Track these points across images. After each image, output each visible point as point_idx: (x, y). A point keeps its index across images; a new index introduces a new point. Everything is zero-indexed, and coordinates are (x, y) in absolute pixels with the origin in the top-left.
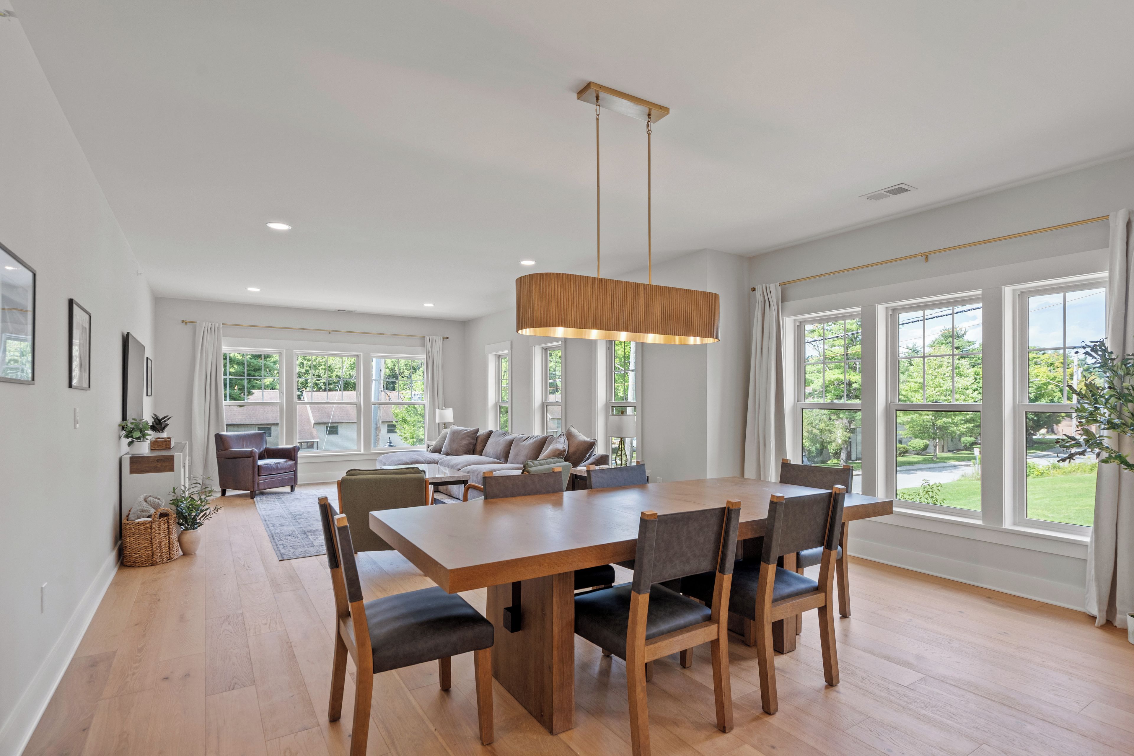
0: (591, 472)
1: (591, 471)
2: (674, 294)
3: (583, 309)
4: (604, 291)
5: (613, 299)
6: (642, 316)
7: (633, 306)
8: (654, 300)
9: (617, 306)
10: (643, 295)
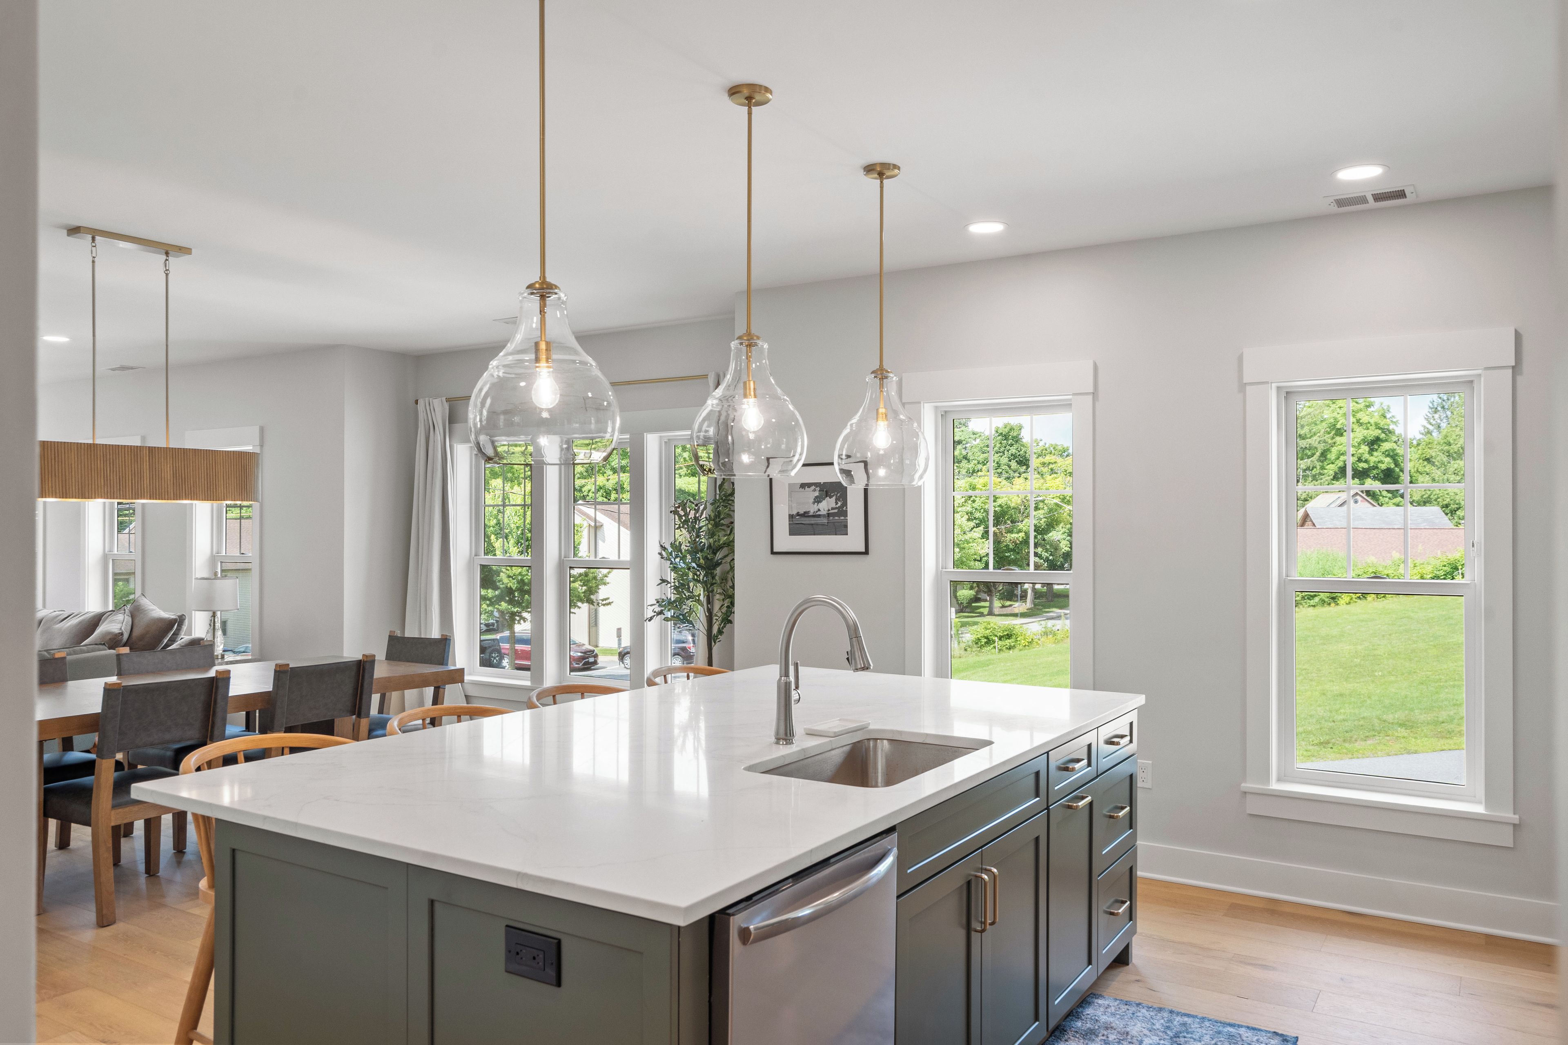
0: (121, 657)
1: (122, 654)
2: (191, 454)
3: (65, 478)
4: (93, 457)
5: (105, 464)
6: (146, 482)
7: (133, 472)
8: (163, 464)
9: (112, 473)
10: (148, 459)
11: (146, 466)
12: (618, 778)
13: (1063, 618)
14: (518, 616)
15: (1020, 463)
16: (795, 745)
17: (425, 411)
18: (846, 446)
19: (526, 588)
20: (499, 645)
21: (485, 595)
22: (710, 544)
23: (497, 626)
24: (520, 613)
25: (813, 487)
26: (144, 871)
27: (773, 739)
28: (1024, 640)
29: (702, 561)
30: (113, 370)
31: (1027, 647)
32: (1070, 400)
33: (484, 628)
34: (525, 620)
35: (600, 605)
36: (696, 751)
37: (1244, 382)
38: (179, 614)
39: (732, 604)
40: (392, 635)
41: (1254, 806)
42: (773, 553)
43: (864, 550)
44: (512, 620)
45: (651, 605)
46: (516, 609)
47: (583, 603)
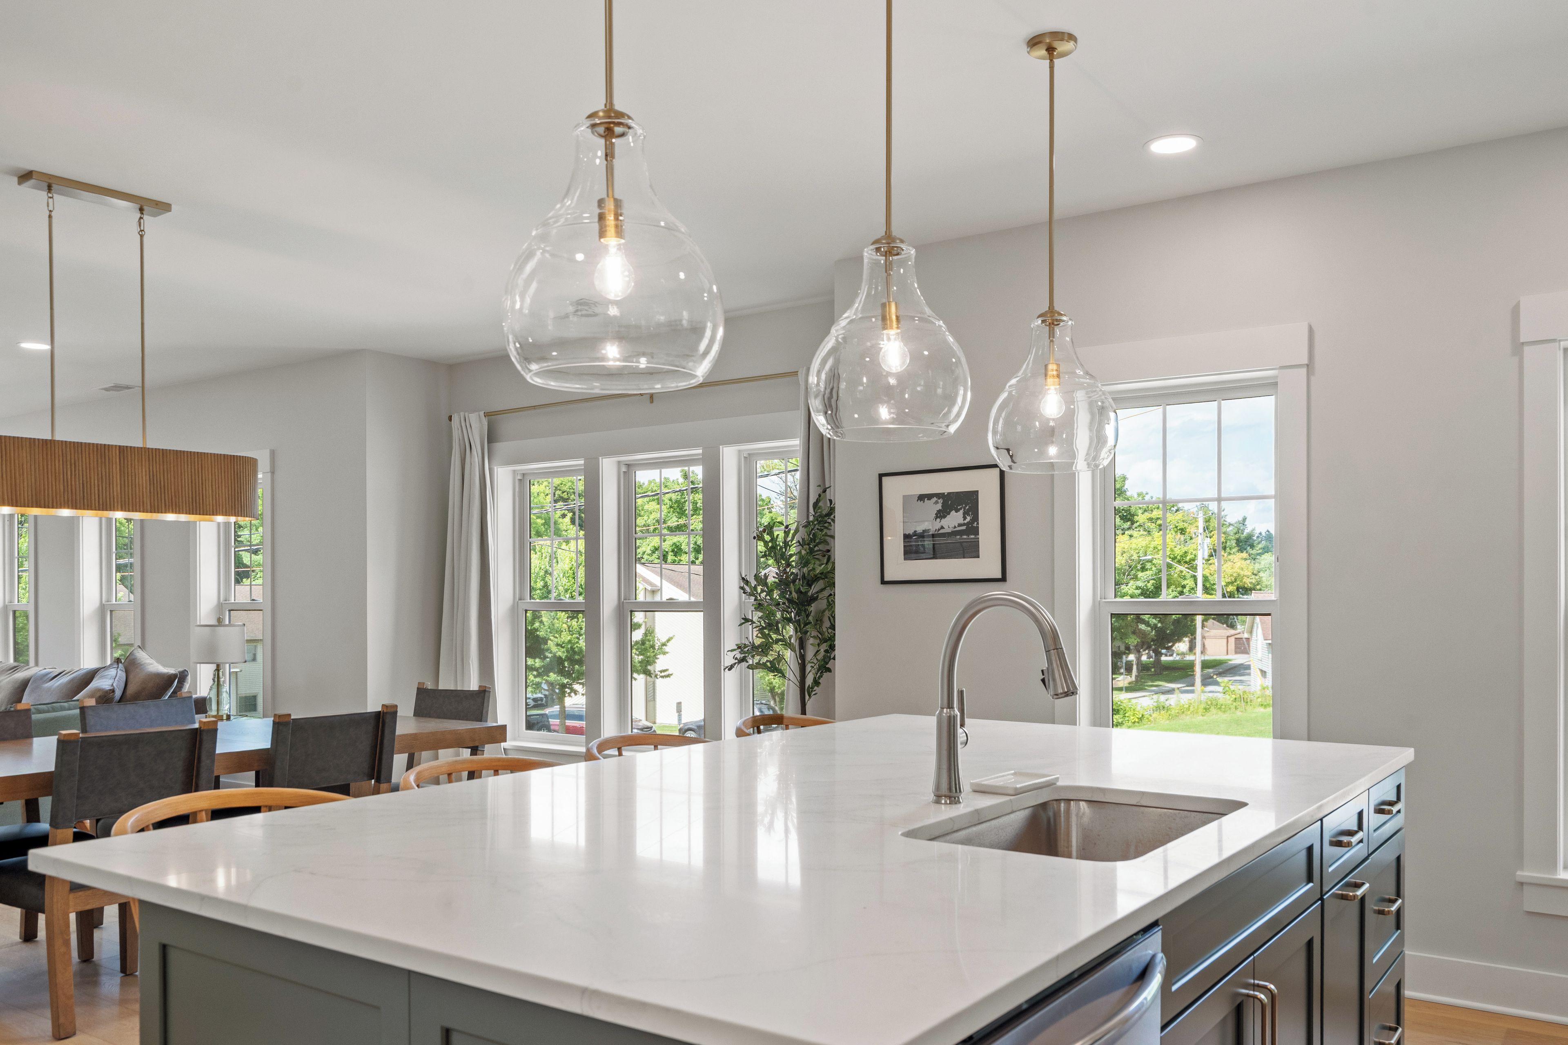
0: (86, 709)
1: (87, 707)
2: (172, 458)
3: (15, 481)
4: (49, 457)
5: (65, 466)
6: (117, 488)
7: (100, 476)
8: (137, 467)
9: (73, 476)
10: (118, 460)
11: (116, 469)
12: (689, 861)
13: (1177, 691)
14: (569, 688)
15: (1124, 519)
16: (962, 805)
17: (460, 429)
18: (1003, 415)
19: (577, 657)
20: (548, 722)
21: (532, 665)
22: (804, 574)
23: (546, 702)
24: (571, 684)
25: (935, 499)
26: (119, 970)
27: (932, 797)
28: (1134, 715)
29: (795, 595)
30: (107, 389)
31: (1136, 724)
32: (1276, 377)
33: (532, 703)
34: (576, 692)
35: (658, 677)
36: (787, 831)
37: (1522, 341)
38: (181, 669)
39: (832, 648)
40: (421, 687)
41: (1533, 902)
42: (883, 582)
43: (1000, 576)
44: (563, 694)
45: (732, 651)
46: (567, 680)
47: (639, 674)
